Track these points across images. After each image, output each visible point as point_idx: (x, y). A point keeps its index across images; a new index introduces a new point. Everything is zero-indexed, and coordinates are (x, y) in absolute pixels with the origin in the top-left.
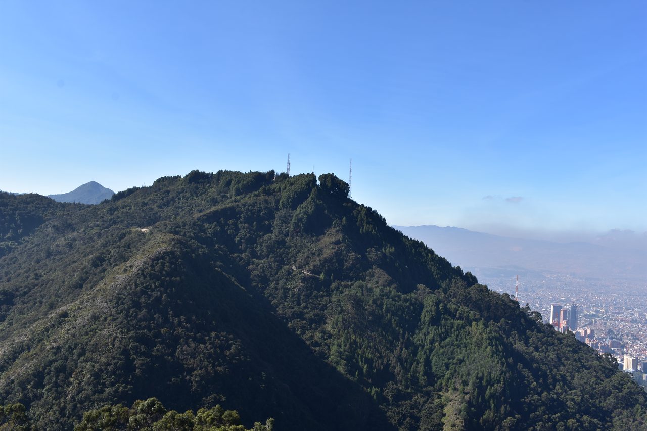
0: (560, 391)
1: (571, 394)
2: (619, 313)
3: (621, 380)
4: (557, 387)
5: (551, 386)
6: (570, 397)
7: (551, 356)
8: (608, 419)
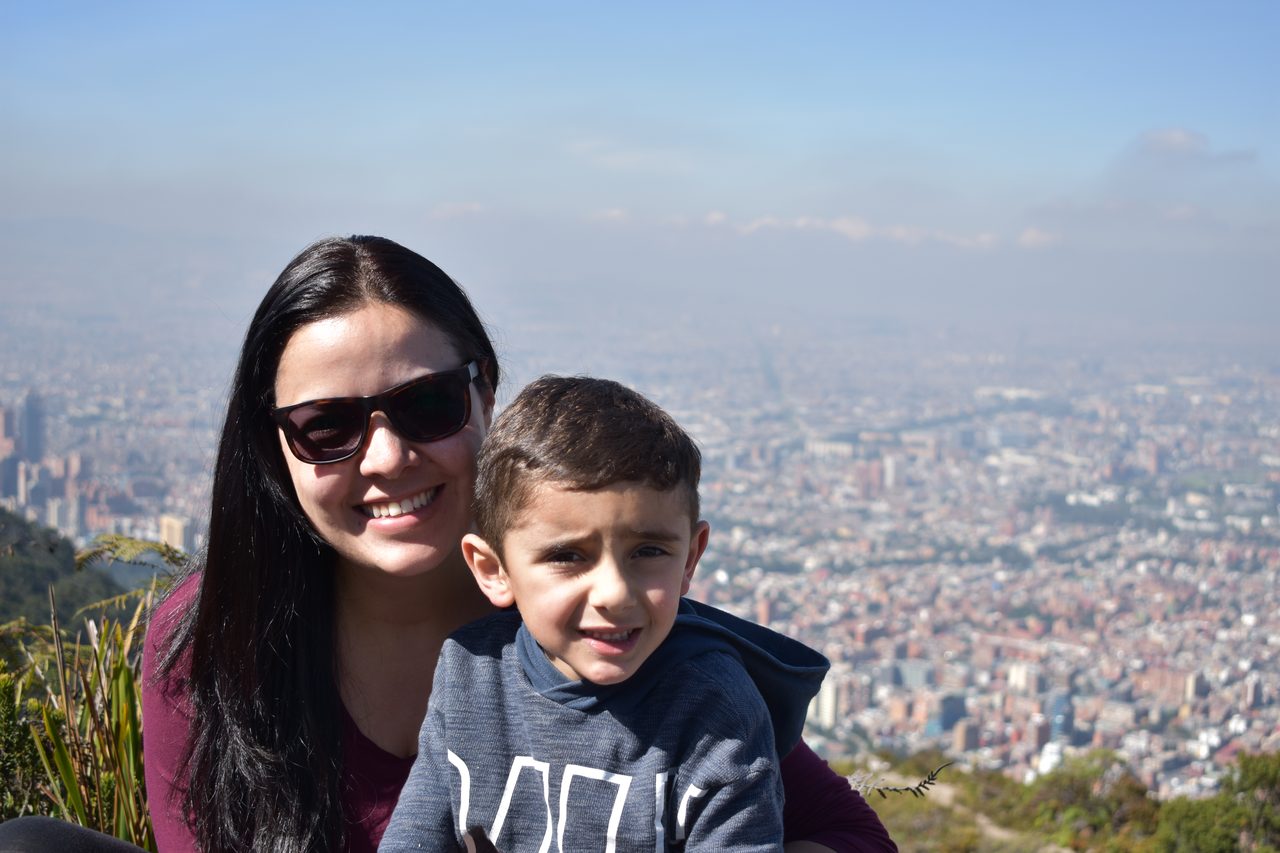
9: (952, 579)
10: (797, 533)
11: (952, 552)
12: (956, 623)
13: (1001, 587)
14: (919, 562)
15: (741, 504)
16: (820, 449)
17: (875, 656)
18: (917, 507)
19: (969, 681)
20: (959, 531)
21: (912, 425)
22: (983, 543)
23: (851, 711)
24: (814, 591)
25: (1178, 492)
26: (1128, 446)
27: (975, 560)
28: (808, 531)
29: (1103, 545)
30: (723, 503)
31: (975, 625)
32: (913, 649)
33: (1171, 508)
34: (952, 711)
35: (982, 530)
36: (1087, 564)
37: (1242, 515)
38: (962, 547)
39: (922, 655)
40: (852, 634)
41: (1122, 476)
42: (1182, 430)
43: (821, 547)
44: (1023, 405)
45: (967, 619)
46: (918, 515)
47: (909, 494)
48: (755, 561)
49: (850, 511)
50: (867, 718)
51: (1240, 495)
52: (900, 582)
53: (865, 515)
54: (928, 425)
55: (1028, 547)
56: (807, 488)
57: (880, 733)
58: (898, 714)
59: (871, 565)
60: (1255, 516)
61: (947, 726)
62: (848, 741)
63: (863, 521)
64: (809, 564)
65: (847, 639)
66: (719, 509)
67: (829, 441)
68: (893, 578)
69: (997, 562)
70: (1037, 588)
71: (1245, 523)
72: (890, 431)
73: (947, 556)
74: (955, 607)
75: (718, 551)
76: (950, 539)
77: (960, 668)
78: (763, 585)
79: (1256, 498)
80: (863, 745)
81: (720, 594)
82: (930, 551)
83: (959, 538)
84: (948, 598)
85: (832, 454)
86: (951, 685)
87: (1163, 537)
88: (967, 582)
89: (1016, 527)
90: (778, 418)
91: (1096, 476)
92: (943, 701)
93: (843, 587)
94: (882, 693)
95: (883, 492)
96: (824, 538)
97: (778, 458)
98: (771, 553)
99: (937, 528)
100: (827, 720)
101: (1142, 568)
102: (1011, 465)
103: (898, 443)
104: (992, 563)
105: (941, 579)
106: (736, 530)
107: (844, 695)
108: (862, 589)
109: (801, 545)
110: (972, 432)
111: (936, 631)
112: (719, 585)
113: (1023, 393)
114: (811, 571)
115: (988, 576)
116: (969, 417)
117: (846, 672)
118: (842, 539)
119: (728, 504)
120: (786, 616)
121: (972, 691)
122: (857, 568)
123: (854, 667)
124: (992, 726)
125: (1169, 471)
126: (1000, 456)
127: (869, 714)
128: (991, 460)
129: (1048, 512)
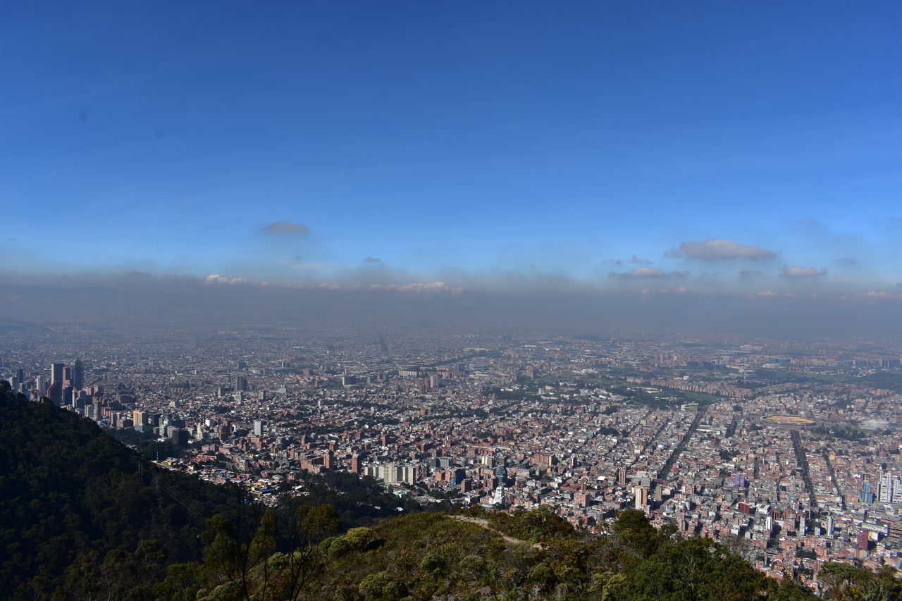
0: (23, 470)
1: (35, 472)
2: (131, 365)
3: (97, 445)
4: (20, 466)
5: (12, 467)
6: (34, 475)
7: (17, 432)
8: (79, 490)
9: (457, 423)
10: (396, 408)
12: (460, 440)
13: (477, 426)
14: (445, 417)
15: (374, 397)
16: (404, 374)
17: (430, 455)
18: (443, 395)
19: (466, 464)
20: (459, 404)
21: (440, 363)
22: (469, 409)
23: (420, 478)
24: (404, 431)
25: (542, 386)
26: (522, 368)
27: (466, 416)
28: (400, 407)
29: (515, 407)
30: (367, 397)
31: (467, 441)
32: (444, 452)
33: (540, 392)
34: (460, 476)
35: (468, 403)
36: (509, 415)
37: (566, 394)
38: (461, 411)
39: (448, 455)
40: (420, 447)
41: (521, 380)
42: (543, 361)
43: (406, 413)
44: (482, 354)
45: (464, 439)
46: (444, 398)
47: (440, 390)
48: (380, 420)
49: (417, 398)
50: (426, 480)
51: (565, 385)
52: (438, 425)
53: (423, 400)
54: (446, 363)
55: (487, 410)
56: (400, 390)
57: (432, 486)
58: (439, 478)
59: (426, 419)
60: (571, 393)
61: (458, 482)
62: (419, 490)
63: (422, 402)
64: (402, 420)
65: (418, 449)
66: (365, 399)
67: (408, 370)
68: (435, 424)
69: (475, 416)
70: (490, 425)
71: (567, 396)
72: (432, 365)
73: (456, 414)
74: (459, 434)
75: (365, 416)
76: (456, 408)
77: (462, 459)
78: (383, 430)
79: (571, 386)
80: (426, 492)
81: (366, 434)
82: (449, 413)
83: (460, 407)
84: (456, 431)
85: (409, 375)
86: (459, 466)
87: (537, 403)
88: (464, 424)
89: (481, 401)
90: (387, 362)
91: (511, 380)
92: (456, 472)
93: (415, 429)
94: (432, 470)
95: (430, 390)
96: (407, 409)
97: (388, 378)
98: (386, 416)
99: (451, 403)
100: (411, 483)
101: (530, 415)
102: (479, 377)
103: (435, 370)
104: (473, 416)
105: (453, 423)
106: (372, 408)
107: (417, 472)
108: (423, 429)
109: (398, 412)
110: (463, 365)
111: (452, 444)
112: (366, 430)
113: (482, 349)
114: (402, 422)
115: (472, 421)
116: (462, 359)
117: (418, 463)
118: (414, 409)
119: (368, 397)
120: (393, 442)
121: (467, 467)
122: (420, 421)
123: (421, 461)
124: (476, 481)
125: (538, 377)
126: (475, 374)
127: (427, 478)
128: (471, 376)
129: (494, 395)
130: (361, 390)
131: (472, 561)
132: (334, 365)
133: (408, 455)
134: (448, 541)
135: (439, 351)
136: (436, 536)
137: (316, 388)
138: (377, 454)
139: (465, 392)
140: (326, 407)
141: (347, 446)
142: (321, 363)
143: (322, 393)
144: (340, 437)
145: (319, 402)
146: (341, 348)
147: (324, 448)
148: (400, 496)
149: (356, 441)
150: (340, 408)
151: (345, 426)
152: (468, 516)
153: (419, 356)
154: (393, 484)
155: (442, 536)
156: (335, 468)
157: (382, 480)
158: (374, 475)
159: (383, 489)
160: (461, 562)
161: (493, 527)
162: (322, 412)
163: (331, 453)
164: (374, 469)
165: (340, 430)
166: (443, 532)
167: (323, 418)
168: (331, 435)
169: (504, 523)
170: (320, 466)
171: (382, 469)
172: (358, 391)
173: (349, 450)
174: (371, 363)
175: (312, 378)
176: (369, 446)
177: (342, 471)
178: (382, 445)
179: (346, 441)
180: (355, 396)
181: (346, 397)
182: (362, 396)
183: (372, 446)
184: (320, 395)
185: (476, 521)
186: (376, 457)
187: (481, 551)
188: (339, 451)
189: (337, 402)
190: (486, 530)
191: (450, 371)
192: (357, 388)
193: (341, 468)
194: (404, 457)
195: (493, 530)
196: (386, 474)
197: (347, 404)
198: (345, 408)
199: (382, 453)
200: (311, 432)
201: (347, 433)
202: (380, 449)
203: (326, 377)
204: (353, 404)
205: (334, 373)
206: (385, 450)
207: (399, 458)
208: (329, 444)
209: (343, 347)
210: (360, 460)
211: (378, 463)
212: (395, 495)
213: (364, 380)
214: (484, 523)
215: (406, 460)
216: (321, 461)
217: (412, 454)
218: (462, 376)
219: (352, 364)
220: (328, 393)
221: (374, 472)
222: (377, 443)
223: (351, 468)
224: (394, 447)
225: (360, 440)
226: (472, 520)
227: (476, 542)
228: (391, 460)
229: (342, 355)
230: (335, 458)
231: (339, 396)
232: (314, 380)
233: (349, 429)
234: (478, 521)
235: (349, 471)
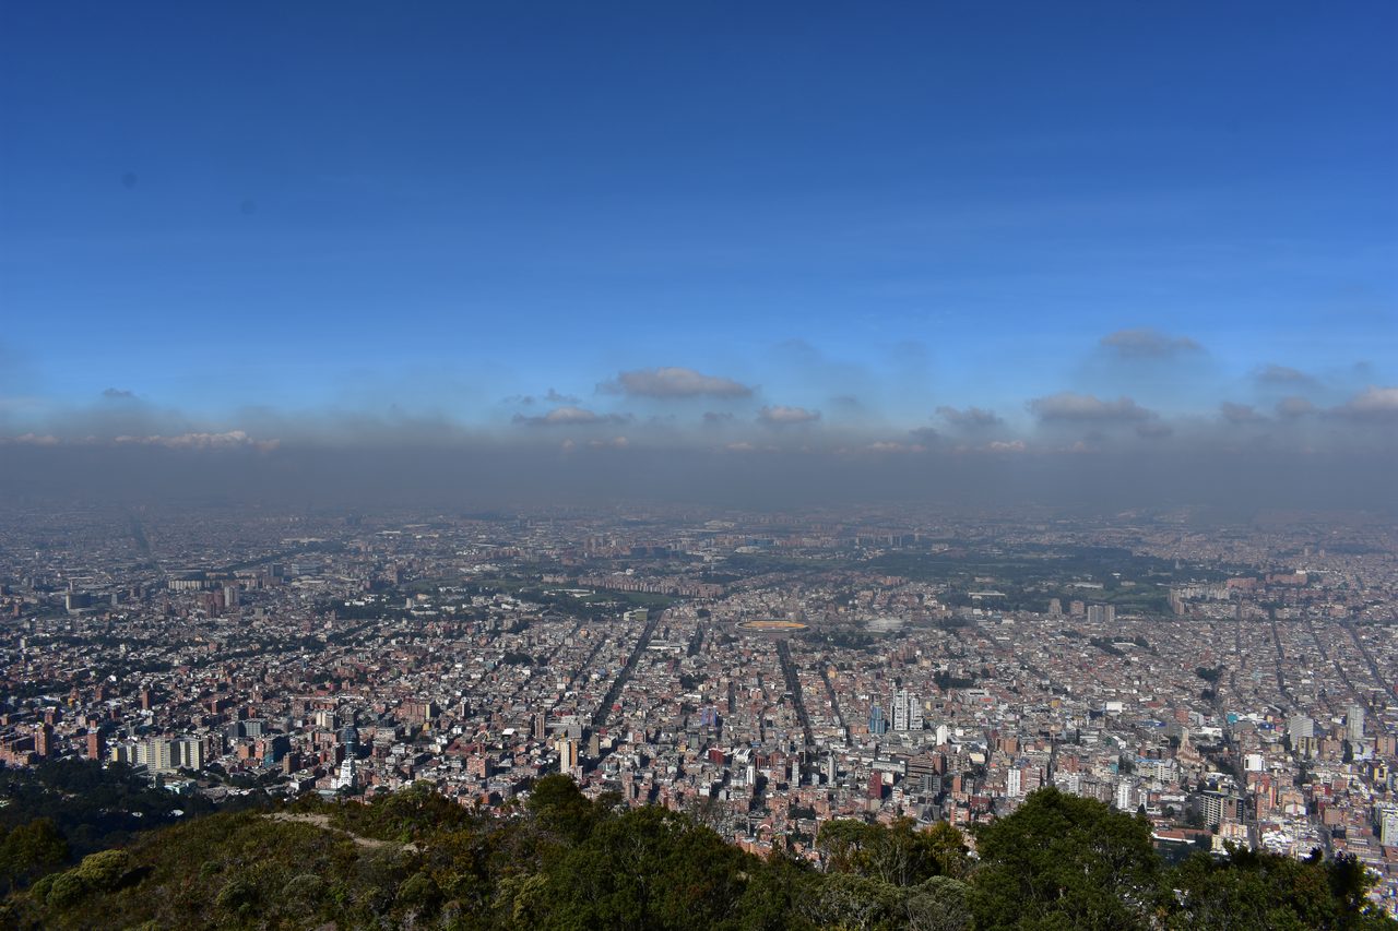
9: (273, 662)
10: (165, 644)
11: (272, 645)
12: (279, 690)
13: (307, 664)
14: (252, 653)
15: (125, 627)
16: (178, 585)
17: (227, 718)
18: (247, 618)
19: (290, 727)
20: (276, 630)
21: (241, 565)
22: (293, 637)
23: (212, 757)
24: (181, 681)
25: (412, 594)
26: (380, 568)
27: (288, 650)
28: (174, 641)
29: (369, 631)
30: (111, 627)
31: (291, 691)
32: (251, 712)
33: (409, 604)
34: (281, 747)
35: (290, 629)
36: (360, 644)
37: (449, 605)
38: (279, 641)
39: (258, 715)
40: (209, 707)
41: (377, 586)
42: (412, 556)
43: (183, 651)
44: (312, 547)
45: (285, 687)
46: (250, 623)
47: (242, 610)
48: (136, 665)
49: (201, 625)
50: (223, 761)
51: (449, 592)
52: (240, 668)
53: (213, 627)
54: (250, 564)
55: (323, 637)
56: (171, 612)
57: (233, 769)
58: (244, 754)
59: (218, 659)
60: (457, 603)
61: (278, 757)
62: (210, 778)
63: (211, 631)
64: (176, 662)
65: (206, 710)
66: (109, 632)
67: (184, 579)
68: (234, 666)
69: (302, 648)
70: (329, 662)
71: (453, 609)
72: (226, 570)
73: (270, 648)
74: (277, 679)
75: (109, 661)
76: (270, 637)
77: (284, 720)
78: (143, 682)
79: (458, 593)
80: (222, 779)
81: (112, 691)
82: (258, 646)
83: (277, 635)
84: (272, 675)
85: (187, 588)
86: (279, 731)
87: (405, 622)
88: (284, 663)
89: (313, 624)
90: (147, 567)
91: (361, 588)
92: (274, 742)
93: (200, 676)
94: (233, 742)
95: (224, 610)
96: (185, 644)
97: (149, 594)
98: (148, 658)
99: (262, 631)
100: (195, 765)
101: (393, 642)
102: (307, 586)
103: (232, 578)
104: (299, 649)
105: (266, 663)
106: (122, 647)
107: (206, 749)
108: (214, 676)
109: (169, 651)
110: (281, 567)
111: (266, 697)
112: (112, 685)
113: (312, 539)
114: (177, 667)
115: (297, 658)
116: (278, 557)
117: (207, 733)
118: (198, 643)
119: (115, 628)
120: (163, 700)
121: (292, 733)
122: (209, 662)
123: (212, 729)
124: (307, 754)
125: (406, 581)
126: (300, 581)
127: (224, 757)
128: (293, 584)
129: (333, 613)
130: (100, 617)
131: (303, 884)
132: (50, 576)
133: (189, 721)
134: (263, 856)
135: (239, 546)
136: (241, 851)
137: (16, 618)
138: (132, 724)
139: (285, 611)
140: (37, 650)
141: (78, 714)
142: (24, 573)
143: (27, 626)
144: (65, 700)
145: (23, 643)
146: (63, 545)
147: (35, 722)
148: (178, 790)
149: (95, 705)
150: (62, 649)
151: (73, 680)
152: (294, 812)
153: (203, 555)
154: (164, 772)
155: (251, 850)
156: (57, 754)
157: (144, 767)
158: (130, 759)
159: (146, 782)
160: (286, 888)
161: (337, 825)
162: (29, 658)
163: (48, 729)
164: (129, 749)
165: (63, 688)
166: (253, 843)
167: (30, 668)
168: (47, 698)
169: (354, 817)
170: (29, 752)
171: (143, 749)
172: (95, 619)
173: (81, 721)
174: (118, 569)
175: (7, 600)
176: (118, 711)
177: (69, 758)
178: (141, 708)
179: (74, 706)
180: (89, 628)
181: (72, 631)
182: (103, 628)
183: (123, 712)
184: (24, 631)
185: (308, 820)
186: (132, 729)
187: (318, 865)
188: (62, 723)
189: (56, 640)
190: (326, 832)
191: (258, 577)
192: (93, 614)
193: (67, 753)
194: (181, 725)
195: (337, 830)
196: (151, 756)
197: (77, 642)
198: (72, 650)
199: (142, 722)
200: (9, 696)
201: (78, 692)
202: (139, 715)
203: (35, 597)
204: (86, 642)
205: (48, 589)
206: (147, 717)
207: (173, 727)
208: (43, 714)
209: (65, 544)
210: (102, 737)
211: (136, 739)
212: (168, 791)
213: (107, 599)
214: (322, 821)
215: (185, 730)
216: (29, 743)
217: (196, 719)
218: (280, 584)
219: (82, 574)
220: (40, 625)
221: (130, 755)
222: (132, 706)
223: (85, 752)
224: (163, 709)
225: (101, 702)
226: (302, 818)
227: (310, 852)
228: (160, 732)
229: (64, 558)
230: (56, 737)
231: (60, 629)
232: (12, 604)
233: (81, 684)
234: (311, 818)
235: (83, 757)
